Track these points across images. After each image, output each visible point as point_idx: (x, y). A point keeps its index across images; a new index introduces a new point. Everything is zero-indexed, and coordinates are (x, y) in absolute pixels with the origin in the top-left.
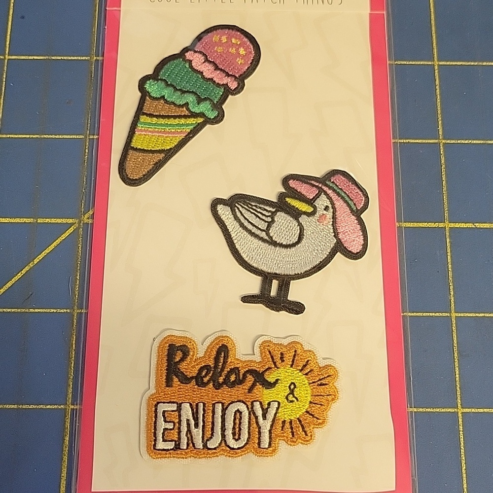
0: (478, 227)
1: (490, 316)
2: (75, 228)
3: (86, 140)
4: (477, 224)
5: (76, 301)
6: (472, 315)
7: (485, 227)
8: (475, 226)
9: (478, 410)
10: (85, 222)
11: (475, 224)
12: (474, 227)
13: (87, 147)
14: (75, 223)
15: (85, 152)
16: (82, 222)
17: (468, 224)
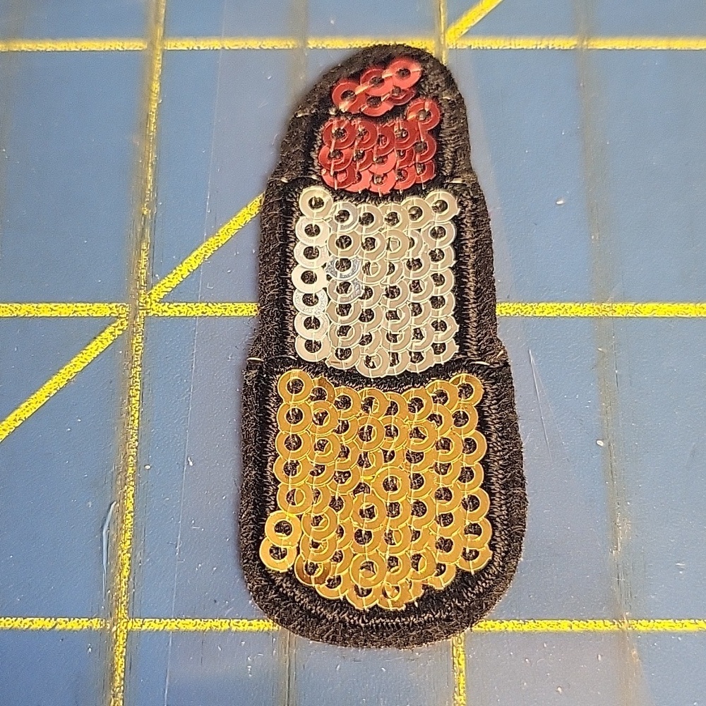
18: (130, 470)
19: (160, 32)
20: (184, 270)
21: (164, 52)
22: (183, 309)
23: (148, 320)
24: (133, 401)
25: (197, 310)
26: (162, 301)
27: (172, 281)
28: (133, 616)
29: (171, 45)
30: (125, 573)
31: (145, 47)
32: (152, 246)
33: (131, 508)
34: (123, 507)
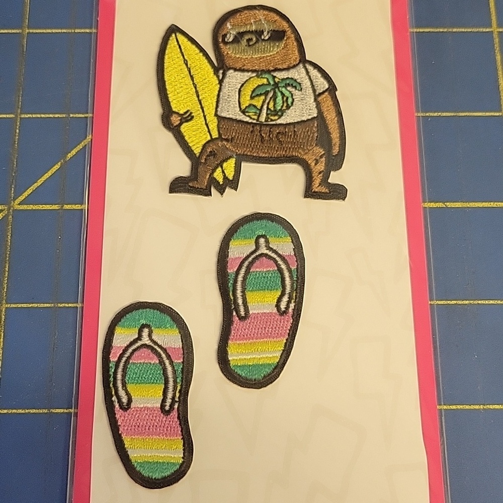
0: (449, 206)
1: (462, 303)
2: (4, 215)
3: (17, 120)
4: (448, 204)
5: (5, 295)
6: (443, 303)
7: (456, 206)
8: (446, 205)
9: (451, 406)
10: (15, 208)
11: (445, 204)
12: (444, 206)
13: (18, 127)
14: (4, 210)
15: (16, 133)
16: (12, 208)
17: (438, 204)
18: (8, 259)
19: (19, 111)
20: (26, 194)
21: (20, 118)
22: (25, 207)
23: (14, 210)
24: (9, 236)
25: (31, 207)
26: (19, 204)
27: (21, 198)
28: (7, 303)
29: (23, 116)
30: (5, 290)
31: (14, 116)
32: (15, 186)
33: (7, 270)
34: (5, 270)
